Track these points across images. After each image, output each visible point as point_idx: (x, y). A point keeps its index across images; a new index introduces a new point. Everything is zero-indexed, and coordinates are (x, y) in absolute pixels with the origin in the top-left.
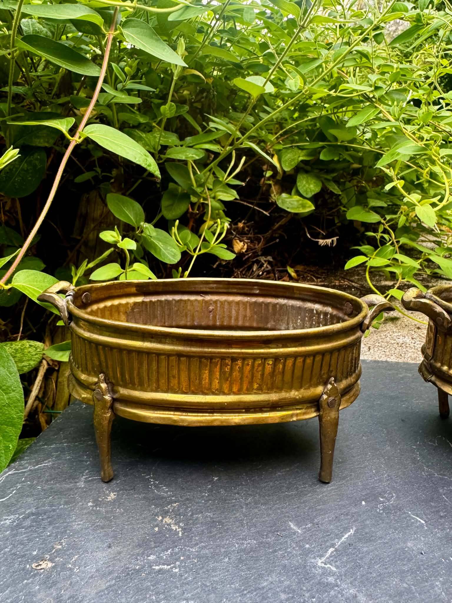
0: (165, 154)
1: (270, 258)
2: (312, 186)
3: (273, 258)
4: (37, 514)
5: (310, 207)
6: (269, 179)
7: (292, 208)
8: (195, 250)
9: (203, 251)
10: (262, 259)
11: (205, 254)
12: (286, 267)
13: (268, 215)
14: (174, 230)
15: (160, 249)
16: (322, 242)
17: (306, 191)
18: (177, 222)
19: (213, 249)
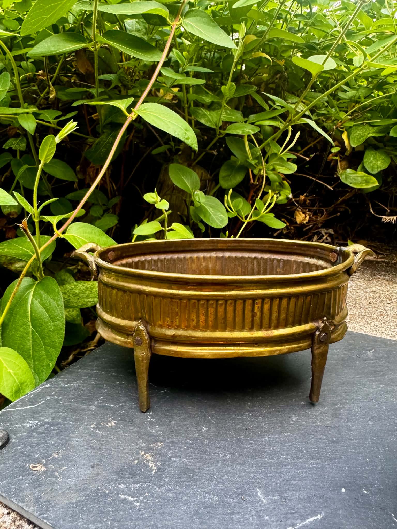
0: (225, 129)
1: (331, 231)
2: (379, 162)
3: (334, 231)
4: (51, 424)
5: (374, 183)
7: (355, 184)
8: (246, 218)
9: (253, 219)
11: (254, 222)
12: (347, 241)
13: (332, 189)
14: (227, 198)
15: (210, 215)
16: (385, 219)
17: (373, 168)
18: (231, 191)
19: (262, 217)
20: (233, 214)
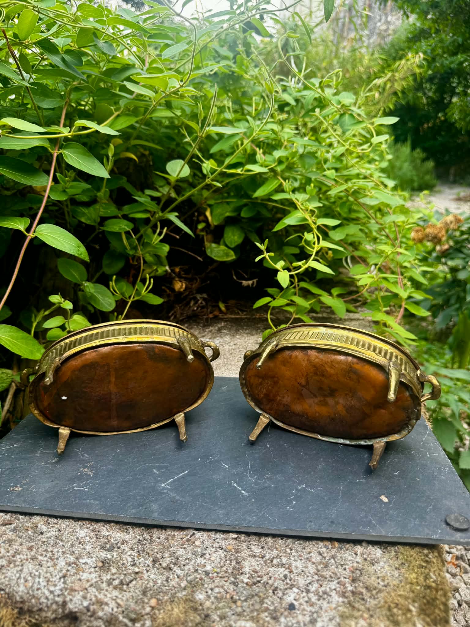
0: (102, 226)
1: (205, 296)
2: (236, 237)
3: (208, 295)
5: (232, 257)
6: (202, 230)
7: (218, 257)
8: (130, 297)
9: (136, 298)
10: (198, 296)
11: (137, 301)
12: (219, 303)
13: (202, 261)
14: (112, 284)
15: (99, 300)
16: (245, 283)
17: (231, 243)
18: (114, 277)
19: (143, 296)
20: (119, 296)
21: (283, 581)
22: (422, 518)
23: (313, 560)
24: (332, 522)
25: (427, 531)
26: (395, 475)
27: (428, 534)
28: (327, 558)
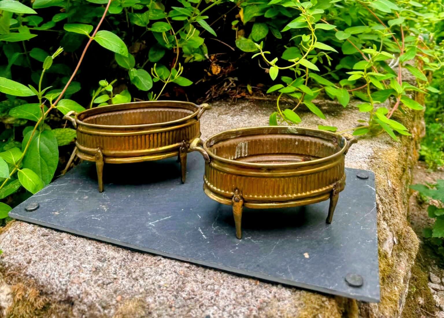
1: (236, 79)
3: (238, 79)
4: (57, 200)
6: (235, 26)
8: (166, 80)
9: (171, 81)
10: (231, 79)
11: (171, 83)
12: (247, 85)
13: (234, 50)
14: (153, 69)
16: (267, 70)
18: (155, 65)
19: (176, 80)
20: (157, 79)
21: (209, 300)
22: (329, 274)
23: (236, 290)
24: (258, 266)
25: (327, 283)
26: (325, 240)
27: (326, 285)
28: (248, 291)
